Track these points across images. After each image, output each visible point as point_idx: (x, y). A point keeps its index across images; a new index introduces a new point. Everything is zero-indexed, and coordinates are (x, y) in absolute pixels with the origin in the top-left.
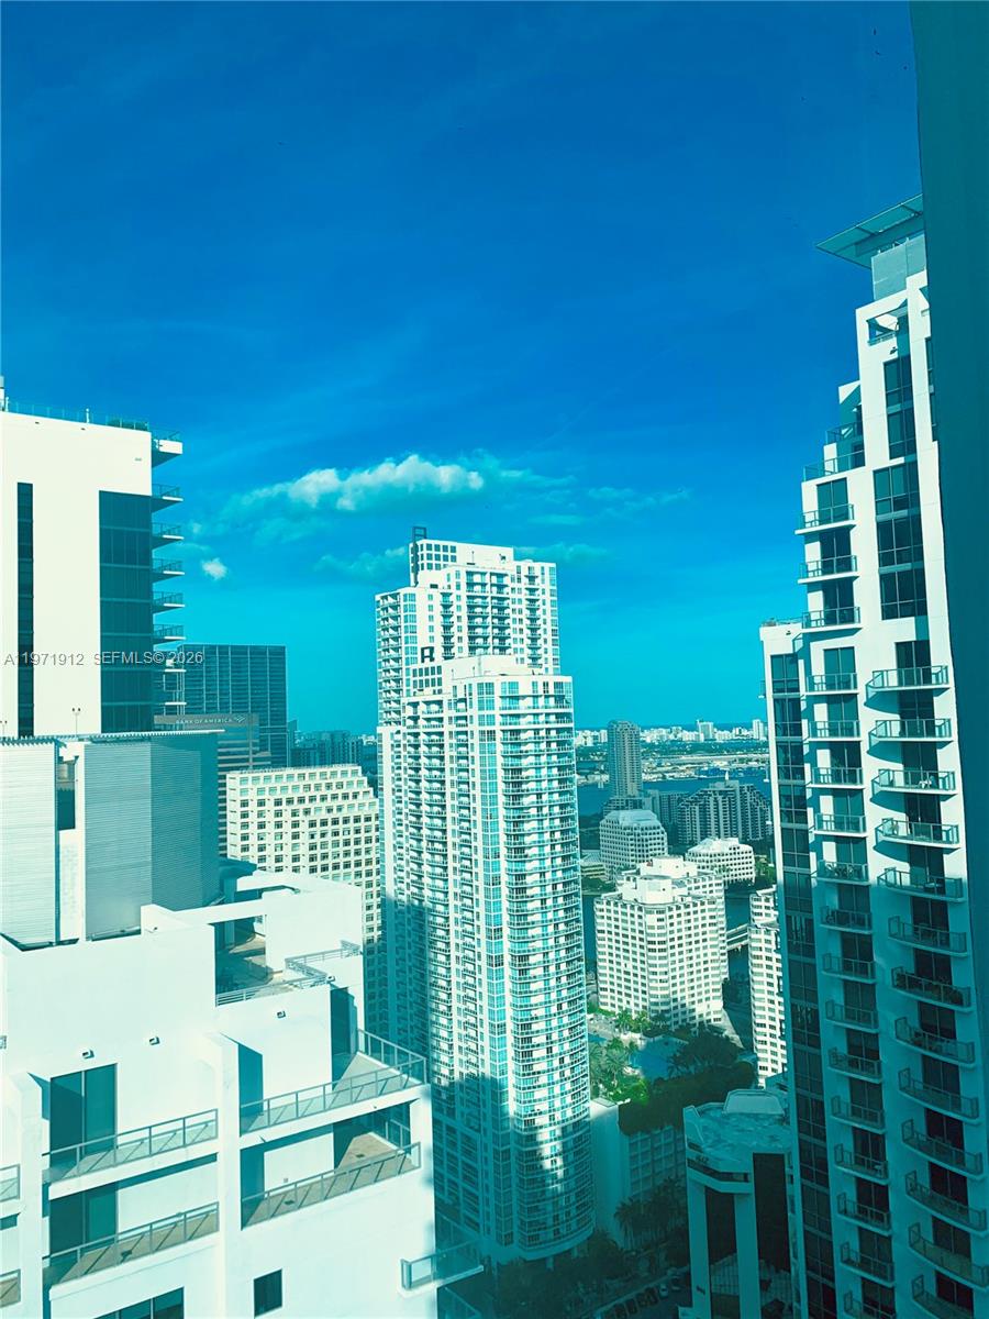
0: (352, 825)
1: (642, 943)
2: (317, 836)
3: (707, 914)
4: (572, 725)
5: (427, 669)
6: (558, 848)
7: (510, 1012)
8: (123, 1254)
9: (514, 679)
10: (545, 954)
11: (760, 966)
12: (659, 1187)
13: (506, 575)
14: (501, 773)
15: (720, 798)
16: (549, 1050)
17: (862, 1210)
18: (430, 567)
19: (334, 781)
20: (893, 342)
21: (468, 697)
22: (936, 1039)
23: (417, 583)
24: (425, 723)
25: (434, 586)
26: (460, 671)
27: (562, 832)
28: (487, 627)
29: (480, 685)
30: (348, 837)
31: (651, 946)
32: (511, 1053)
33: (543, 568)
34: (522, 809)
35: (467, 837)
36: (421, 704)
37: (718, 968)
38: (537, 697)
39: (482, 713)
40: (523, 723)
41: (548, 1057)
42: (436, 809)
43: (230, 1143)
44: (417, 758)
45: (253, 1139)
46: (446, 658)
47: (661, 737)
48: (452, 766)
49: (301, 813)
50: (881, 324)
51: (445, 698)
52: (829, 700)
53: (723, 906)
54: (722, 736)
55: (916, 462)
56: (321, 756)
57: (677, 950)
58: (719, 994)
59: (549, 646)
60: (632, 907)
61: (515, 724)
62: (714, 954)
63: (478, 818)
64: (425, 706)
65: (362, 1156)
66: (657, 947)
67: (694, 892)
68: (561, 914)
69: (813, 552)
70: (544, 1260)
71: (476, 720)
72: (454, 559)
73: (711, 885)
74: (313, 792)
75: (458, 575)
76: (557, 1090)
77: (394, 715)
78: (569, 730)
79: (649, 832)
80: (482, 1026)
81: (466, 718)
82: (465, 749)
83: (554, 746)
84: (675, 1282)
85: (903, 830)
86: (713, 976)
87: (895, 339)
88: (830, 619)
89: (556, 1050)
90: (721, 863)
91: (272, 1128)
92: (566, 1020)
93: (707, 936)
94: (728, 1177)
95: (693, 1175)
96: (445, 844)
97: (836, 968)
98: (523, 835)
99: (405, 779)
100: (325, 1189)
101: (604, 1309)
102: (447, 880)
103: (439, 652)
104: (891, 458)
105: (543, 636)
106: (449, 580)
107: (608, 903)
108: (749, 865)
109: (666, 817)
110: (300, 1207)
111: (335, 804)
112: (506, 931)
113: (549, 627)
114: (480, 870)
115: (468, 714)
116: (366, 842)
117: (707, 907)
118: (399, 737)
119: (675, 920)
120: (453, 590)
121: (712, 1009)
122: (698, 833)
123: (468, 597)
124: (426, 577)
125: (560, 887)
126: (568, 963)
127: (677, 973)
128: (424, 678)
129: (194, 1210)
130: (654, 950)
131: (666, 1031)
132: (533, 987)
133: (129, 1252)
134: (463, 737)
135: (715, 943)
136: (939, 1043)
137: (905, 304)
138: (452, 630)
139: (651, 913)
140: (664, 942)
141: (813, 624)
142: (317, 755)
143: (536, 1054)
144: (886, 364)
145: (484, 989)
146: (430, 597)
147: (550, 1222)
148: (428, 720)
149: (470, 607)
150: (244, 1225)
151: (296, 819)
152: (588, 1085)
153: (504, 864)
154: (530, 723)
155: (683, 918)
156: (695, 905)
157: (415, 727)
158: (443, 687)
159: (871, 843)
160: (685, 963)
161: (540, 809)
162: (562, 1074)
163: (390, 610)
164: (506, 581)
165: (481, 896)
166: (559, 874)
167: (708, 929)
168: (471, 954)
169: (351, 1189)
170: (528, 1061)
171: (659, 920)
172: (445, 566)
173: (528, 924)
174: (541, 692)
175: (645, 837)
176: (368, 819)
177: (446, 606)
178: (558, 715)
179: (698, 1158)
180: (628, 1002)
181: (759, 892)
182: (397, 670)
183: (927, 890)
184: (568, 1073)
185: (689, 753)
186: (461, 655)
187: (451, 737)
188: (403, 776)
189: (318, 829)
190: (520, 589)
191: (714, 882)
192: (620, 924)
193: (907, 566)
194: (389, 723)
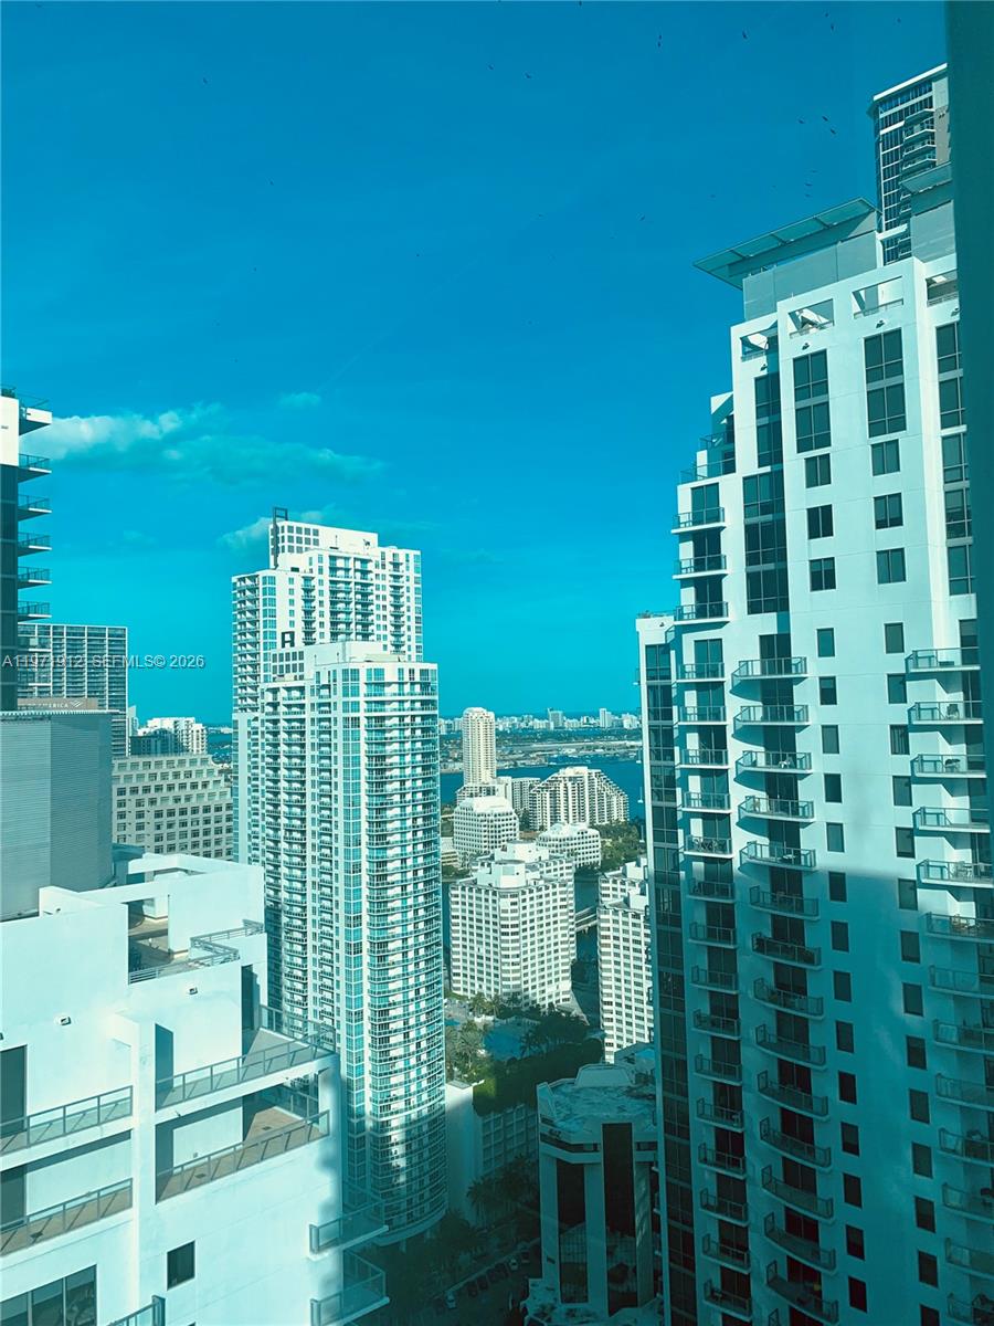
0: (201, 815)
1: (496, 928)
2: (164, 827)
3: (559, 897)
4: (437, 712)
5: (288, 654)
6: (420, 834)
7: (367, 999)
8: (33, 1236)
9: (378, 666)
10: (404, 940)
11: (608, 945)
12: (511, 1164)
13: (370, 561)
14: (364, 761)
15: (569, 785)
16: (406, 1035)
17: (719, 1158)
18: (291, 549)
19: (182, 770)
20: (763, 360)
21: (332, 683)
22: (790, 996)
23: (277, 565)
24: (286, 709)
25: (295, 570)
26: (323, 657)
27: (425, 818)
28: (350, 613)
29: (345, 672)
30: (196, 828)
31: (504, 930)
32: (368, 1040)
33: (407, 555)
34: (385, 796)
35: (328, 825)
36: (282, 690)
37: (567, 949)
38: (403, 683)
39: (346, 699)
40: (388, 710)
41: (405, 1042)
42: (295, 797)
43: (143, 1119)
44: (276, 745)
45: (168, 1114)
46: (307, 644)
47: (514, 725)
48: (313, 753)
49: (146, 803)
50: (752, 342)
51: (307, 684)
52: (699, 687)
53: (572, 889)
54: (571, 724)
55: (782, 471)
56: (162, 745)
57: (529, 933)
58: (568, 974)
59: (413, 633)
60: (487, 892)
61: (381, 711)
62: (564, 935)
63: (340, 805)
64: (286, 692)
65: (268, 1128)
66: (510, 930)
67: (546, 875)
68: (421, 899)
69: (687, 551)
70: (398, 1244)
71: (340, 706)
72: (316, 542)
73: (562, 869)
74: (159, 781)
75: (320, 559)
76: (413, 1074)
77: (249, 701)
78: (434, 716)
79: (501, 818)
80: (339, 1015)
81: (329, 704)
82: (327, 736)
83: (418, 732)
84: (526, 1255)
85: (764, 806)
86: (563, 957)
87: (765, 357)
88: (700, 613)
89: (413, 1035)
90: (570, 847)
91: (187, 1103)
92: (423, 1005)
93: (559, 918)
94: (579, 1148)
95: (544, 1148)
96: (303, 833)
97: (701, 936)
98: (385, 822)
99: (263, 767)
100: (238, 1160)
101: (456, 1287)
102: (305, 869)
103: (299, 637)
104: (759, 466)
105: (407, 623)
106: (311, 564)
107: (463, 889)
108: (596, 849)
109: (518, 804)
110: (212, 1179)
111: (183, 794)
112: (366, 919)
113: (413, 614)
114: (340, 858)
115: (332, 700)
116: (216, 833)
117: (558, 889)
118: (258, 724)
119: (528, 903)
120: (315, 573)
121: (561, 989)
122: (549, 818)
123: (331, 582)
124: (287, 560)
125: (421, 873)
126: (426, 948)
127: (529, 955)
128: (285, 663)
129: (106, 1188)
130: (507, 934)
131: (518, 1012)
132: (391, 973)
133: (40, 1234)
134: (326, 724)
135: (565, 925)
136: (792, 1000)
137: (775, 325)
138: (313, 615)
139: (505, 897)
140: (517, 926)
141: (686, 617)
142: (159, 743)
143: (393, 1040)
144: (757, 380)
145: (342, 978)
146: (291, 581)
147: (404, 1206)
148: (289, 706)
149: (333, 592)
150: (158, 1199)
151: (141, 809)
152: (443, 1068)
153: (365, 852)
154: (395, 710)
155: (535, 901)
156: (547, 888)
157: (273, 714)
158: (305, 673)
159: (734, 819)
160: (536, 945)
161: (403, 795)
162: (419, 1058)
163: (248, 593)
164: (370, 566)
165: (341, 884)
166: (420, 860)
167: (559, 911)
168: (328, 943)
169: (262, 1159)
170: (385, 1047)
171: (513, 904)
172: (307, 549)
173: (388, 910)
174: (406, 679)
175: (497, 823)
176: (218, 809)
177: (308, 591)
178: (423, 703)
179: (551, 1131)
180: (480, 986)
181: (607, 874)
182: (254, 655)
183: (784, 861)
184: (424, 1057)
185: (540, 741)
186: (322, 641)
187: (313, 724)
188: (261, 764)
189: (165, 819)
190: (384, 576)
191: (565, 865)
192: (474, 909)
193: (771, 566)
194: (244, 709)
